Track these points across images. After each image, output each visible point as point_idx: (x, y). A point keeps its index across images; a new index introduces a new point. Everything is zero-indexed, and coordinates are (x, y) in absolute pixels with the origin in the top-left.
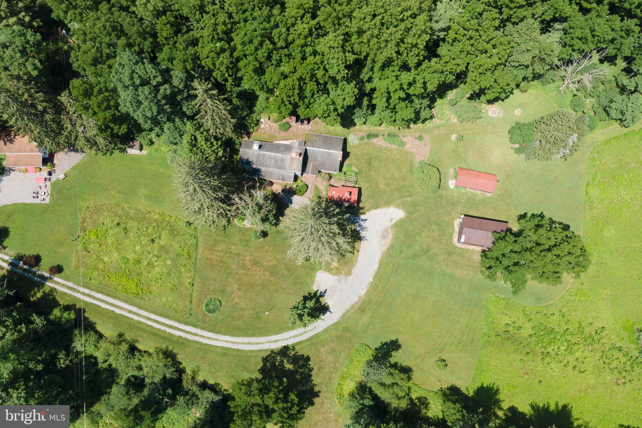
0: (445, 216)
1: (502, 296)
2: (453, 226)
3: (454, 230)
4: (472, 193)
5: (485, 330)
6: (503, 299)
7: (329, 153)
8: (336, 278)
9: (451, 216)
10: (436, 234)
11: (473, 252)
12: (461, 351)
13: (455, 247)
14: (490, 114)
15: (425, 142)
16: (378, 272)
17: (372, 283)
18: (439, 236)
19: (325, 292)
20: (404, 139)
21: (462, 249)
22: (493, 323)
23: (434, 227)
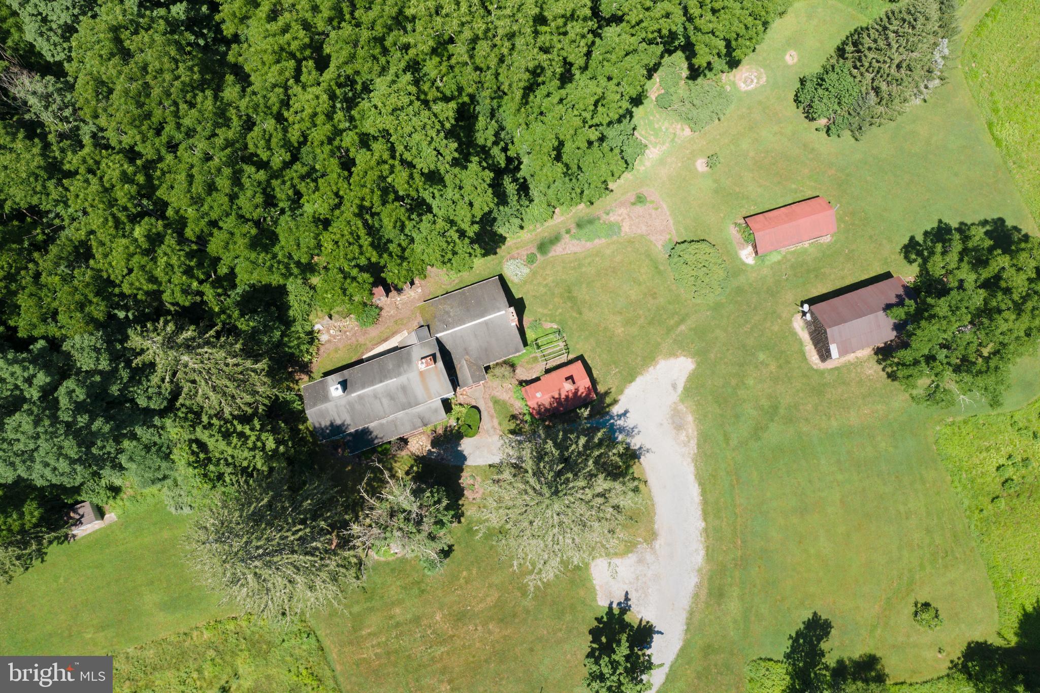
0: (768, 324)
1: (959, 419)
2: (794, 334)
3: (801, 343)
4: (793, 253)
5: (966, 502)
6: (965, 422)
7: (486, 323)
8: (632, 558)
9: (780, 318)
10: (773, 367)
11: (859, 363)
12: (946, 567)
13: (821, 373)
14: (743, 87)
15: (652, 202)
16: (705, 502)
17: (706, 530)
18: (780, 367)
19: (627, 599)
20: (613, 218)
21: (837, 369)
22: (972, 481)
23: (762, 356)
